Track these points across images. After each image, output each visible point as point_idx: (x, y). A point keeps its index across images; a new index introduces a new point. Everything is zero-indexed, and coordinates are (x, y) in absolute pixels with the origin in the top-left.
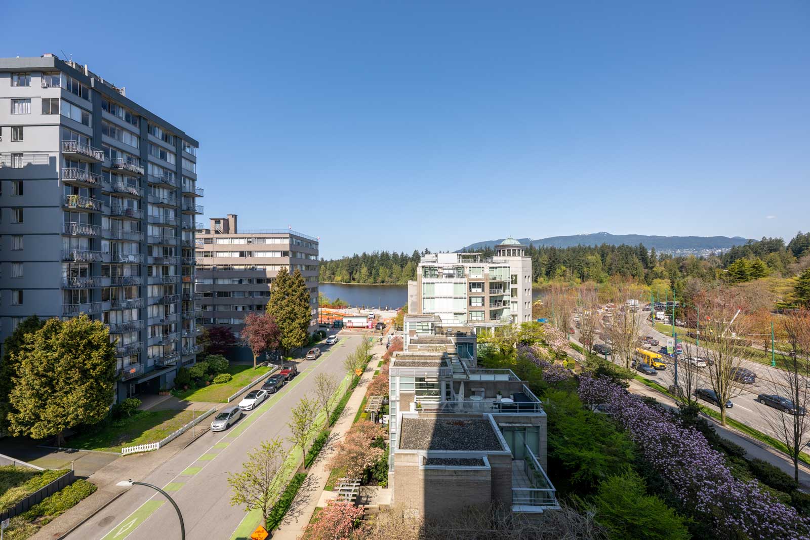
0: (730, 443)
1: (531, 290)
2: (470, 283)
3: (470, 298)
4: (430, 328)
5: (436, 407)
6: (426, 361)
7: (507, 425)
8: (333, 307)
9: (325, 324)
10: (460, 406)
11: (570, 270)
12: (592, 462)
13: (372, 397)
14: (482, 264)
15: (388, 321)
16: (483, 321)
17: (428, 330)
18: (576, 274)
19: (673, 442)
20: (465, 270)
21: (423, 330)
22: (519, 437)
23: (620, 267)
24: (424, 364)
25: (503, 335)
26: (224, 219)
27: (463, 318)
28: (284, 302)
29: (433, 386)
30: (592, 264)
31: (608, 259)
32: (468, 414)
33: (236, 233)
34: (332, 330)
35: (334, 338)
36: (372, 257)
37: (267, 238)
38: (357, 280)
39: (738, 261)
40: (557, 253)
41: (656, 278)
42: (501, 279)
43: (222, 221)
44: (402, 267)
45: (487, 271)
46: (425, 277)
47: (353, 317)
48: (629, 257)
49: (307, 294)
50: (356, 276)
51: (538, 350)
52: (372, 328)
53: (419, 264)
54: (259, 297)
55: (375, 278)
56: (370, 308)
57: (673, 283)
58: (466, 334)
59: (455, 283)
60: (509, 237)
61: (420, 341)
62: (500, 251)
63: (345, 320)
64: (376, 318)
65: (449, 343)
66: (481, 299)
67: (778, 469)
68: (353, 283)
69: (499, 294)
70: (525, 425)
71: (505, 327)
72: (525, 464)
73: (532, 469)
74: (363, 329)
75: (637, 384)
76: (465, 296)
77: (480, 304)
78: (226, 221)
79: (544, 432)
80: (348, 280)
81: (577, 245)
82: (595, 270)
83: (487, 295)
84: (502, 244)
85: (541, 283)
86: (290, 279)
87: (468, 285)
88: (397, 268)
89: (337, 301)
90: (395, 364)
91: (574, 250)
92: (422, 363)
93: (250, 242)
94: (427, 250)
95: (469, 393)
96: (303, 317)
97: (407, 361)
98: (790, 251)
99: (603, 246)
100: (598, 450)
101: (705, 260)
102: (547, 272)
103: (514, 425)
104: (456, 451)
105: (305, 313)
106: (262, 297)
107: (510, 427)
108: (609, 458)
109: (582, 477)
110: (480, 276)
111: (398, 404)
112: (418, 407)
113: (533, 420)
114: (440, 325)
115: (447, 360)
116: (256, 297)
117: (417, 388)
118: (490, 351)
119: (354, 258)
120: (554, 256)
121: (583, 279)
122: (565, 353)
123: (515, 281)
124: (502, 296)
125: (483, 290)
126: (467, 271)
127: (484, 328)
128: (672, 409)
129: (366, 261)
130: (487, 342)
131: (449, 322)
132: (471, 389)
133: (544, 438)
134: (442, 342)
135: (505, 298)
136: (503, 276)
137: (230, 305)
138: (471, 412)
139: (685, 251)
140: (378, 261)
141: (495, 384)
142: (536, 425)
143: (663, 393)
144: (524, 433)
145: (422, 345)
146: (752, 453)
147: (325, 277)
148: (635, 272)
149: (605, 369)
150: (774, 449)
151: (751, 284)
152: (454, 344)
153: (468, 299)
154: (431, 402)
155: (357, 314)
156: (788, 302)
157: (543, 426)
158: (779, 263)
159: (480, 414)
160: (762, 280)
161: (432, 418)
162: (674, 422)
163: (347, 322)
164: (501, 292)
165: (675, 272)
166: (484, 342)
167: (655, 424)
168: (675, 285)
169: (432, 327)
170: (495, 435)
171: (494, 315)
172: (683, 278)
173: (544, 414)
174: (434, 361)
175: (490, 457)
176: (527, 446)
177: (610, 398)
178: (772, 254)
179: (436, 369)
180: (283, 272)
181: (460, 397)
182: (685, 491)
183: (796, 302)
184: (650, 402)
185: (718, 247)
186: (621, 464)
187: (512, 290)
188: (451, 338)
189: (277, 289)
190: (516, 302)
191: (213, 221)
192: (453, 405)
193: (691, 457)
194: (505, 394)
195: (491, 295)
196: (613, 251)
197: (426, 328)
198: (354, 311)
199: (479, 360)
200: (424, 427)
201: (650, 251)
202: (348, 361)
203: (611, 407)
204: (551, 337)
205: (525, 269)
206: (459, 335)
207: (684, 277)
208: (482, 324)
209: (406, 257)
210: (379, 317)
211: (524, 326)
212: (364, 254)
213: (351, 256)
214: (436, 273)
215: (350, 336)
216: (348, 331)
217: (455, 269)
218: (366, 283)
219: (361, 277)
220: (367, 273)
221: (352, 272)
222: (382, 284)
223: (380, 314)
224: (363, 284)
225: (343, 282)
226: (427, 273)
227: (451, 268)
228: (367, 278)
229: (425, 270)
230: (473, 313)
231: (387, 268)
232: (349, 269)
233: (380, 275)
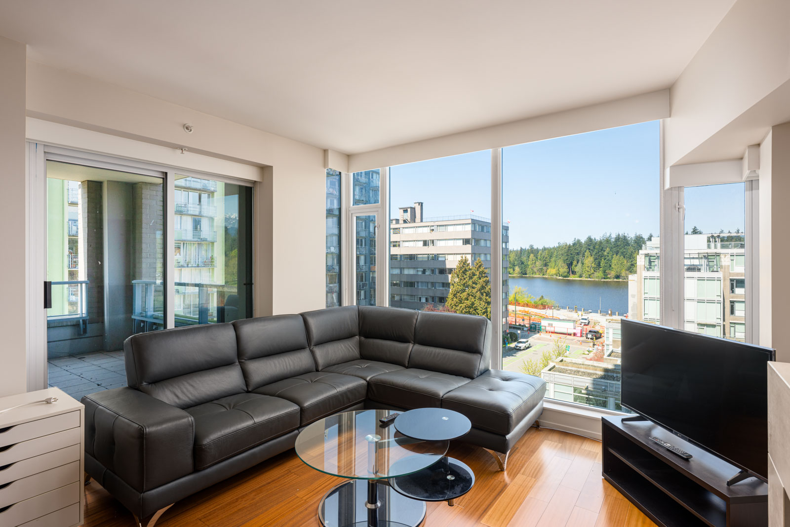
2: (732, 280)
3: (732, 302)
8: (536, 307)
9: (520, 325)
20: (723, 260)
26: (411, 208)
28: (464, 295)
33: (422, 221)
34: (525, 333)
35: (525, 342)
36: (601, 242)
37: (448, 225)
38: (578, 274)
43: (409, 210)
46: (649, 269)
47: (559, 320)
49: (489, 287)
50: (578, 269)
52: (581, 336)
53: (641, 252)
54: (441, 288)
55: (604, 272)
56: (586, 311)
59: (701, 279)
63: (544, 323)
64: (591, 324)
68: (572, 277)
74: (568, 337)
76: (719, 298)
78: (413, 210)
80: (566, 274)
86: (470, 269)
87: (728, 284)
89: (541, 300)
93: (433, 230)
96: (484, 313)
105: (486, 308)
106: (444, 289)
116: (437, 288)
119: (574, 244)
126: (725, 261)
129: (591, 248)
137: (415, 296)
140: (611, 248)
147: (535, 270)
153: (726, 304)
155: (563, 317)
163: (547, 325)
180: (464, 262)
189: (457, 280)
191: (402, 211)
198: (563, 313)
210: (596, 323)
212: (590, 239)
213: (570, 242)
215: (548, 343)
216: (547, 336)
217: (702, 258)
218: (590, 278)
219: (584, 270)
220: (593, 264)
221: (571, 264)
222: (615, 280)
223: (598, 320)
224: (586, 279)
225: (559, 276)
226: (653, 264)
227: (694, 257)
228: (592, 271)
229: (650, 259)
230: (737, 326)
231: (624, 257)
232: (567, 259)
233: (613, 267)
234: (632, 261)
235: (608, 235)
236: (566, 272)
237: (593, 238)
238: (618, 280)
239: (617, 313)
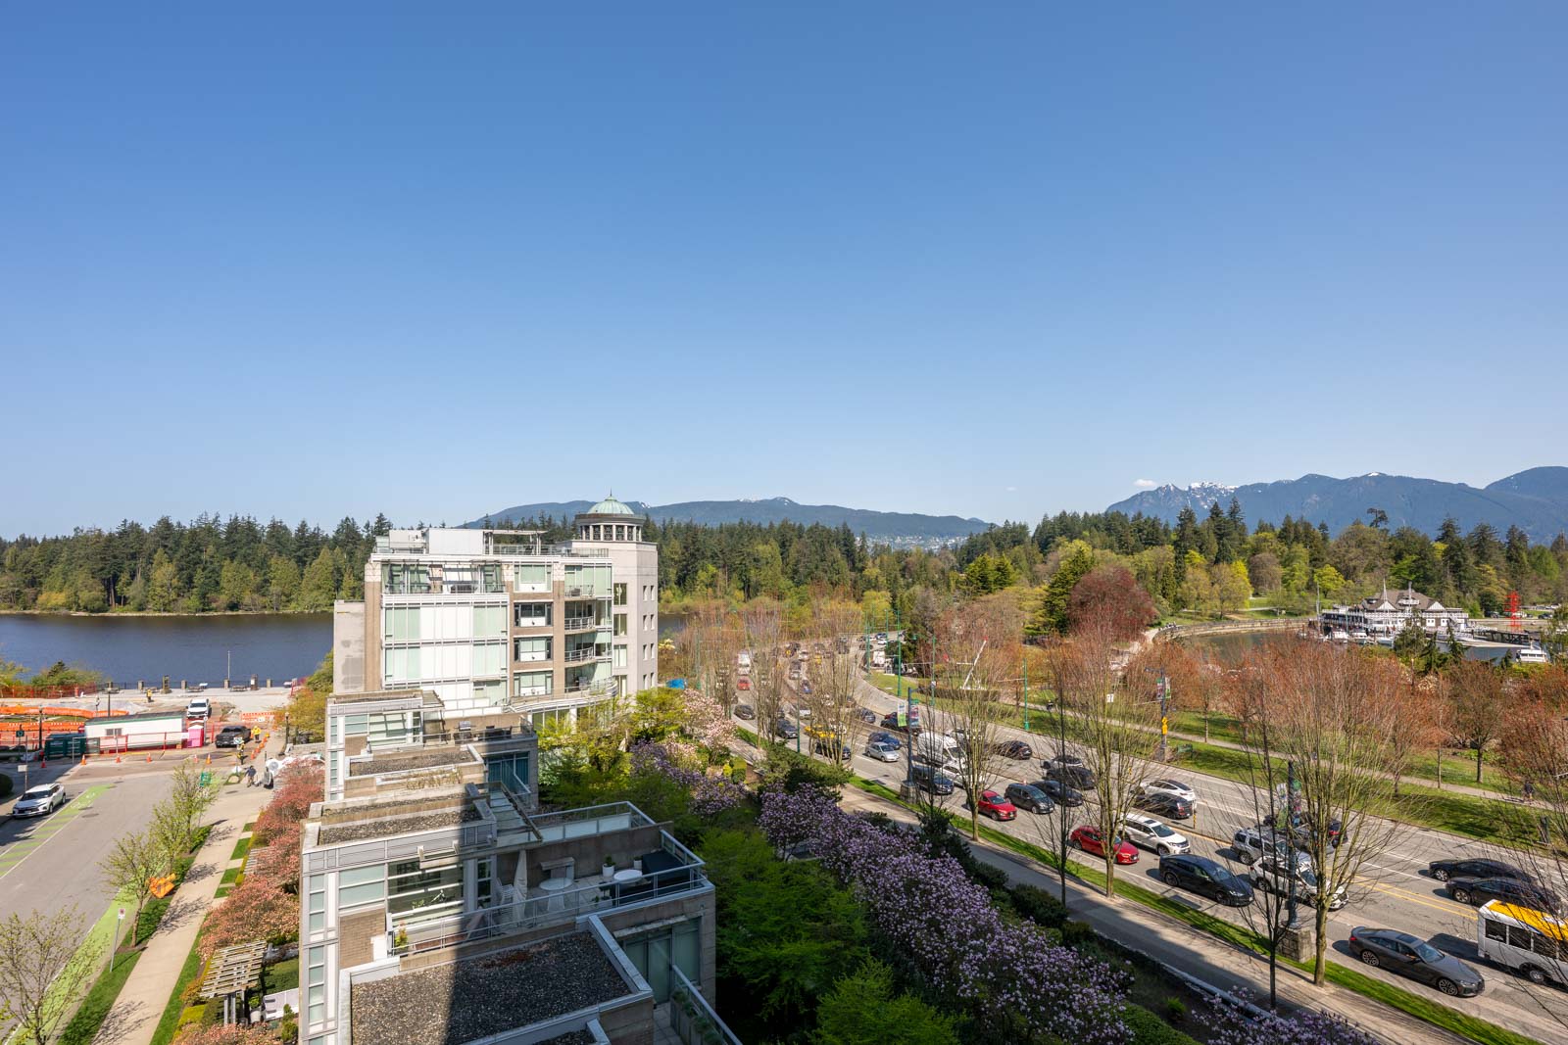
0: (989, 868)
1: (655, 618)
2: (516, 605)
3: (517, 640)
4: (409, 725)
5: (452, 930)
6: (416, 814)
7: (634, 931)
8: (40, 693)
10: (518, 915)
11: (724, 573)
12: (800, 965)
13: (226, 951)
14: (546, 559)
15: (262, 719)
16: (550, 695)
17: (405, 731)
18: (736, 583)
19: (921, 886)
20: (505, 572)
21: (389, 733)
22: (658, 949)
23: (813, 567)
24: (413, 824)
25: (596, 724)
27: (498, 693)
29: (437, 878)
30: (764, 561)
31: (793, 551)
32: (539, 927)
34: (37, 766)
35: (49, 793)
36: (194, 533)
38: (133, 604)
39: (980, 559)
40: (701, 537)
41: (869, 589)
42: (591, 592)
44: (301, 562)
45: (559, 574)
46: (392, 590)
47: (127, 717)
48: (827, 548)
50: (134, 591)
51: (677, 748)
52: (203, 744)
53: (374, 557)
55: (204, 596)
56: (192, 685)
57: (894, 597)
58: (509, 732)
59: (478, 606)
60: (608, 497)
61: (379, 766)
62: (587, 528)
63: (93, 731)
64: (217, 714)
65: (467, 760)
66: (543, 642)
67: (1045, 893)
68: (116, 612)
69: (588, 629)
70: (671, 922)
71: (601, 706)
72: (674, 1009)
73: (689, 1015)
74: (168, 753)
75: (854, 792)
76: (504, 636)
77: (542, 656)
79: (709, 928)
80: (97, 604)
81: (736, 521)
82: (770, 573)
83: (559, 631)
84: (592, 511)
85: (668, 602)
87: (510, 610)
88: (282, 568)
89: (54, 672)
90: (323, 838)
91: (731, 532)
92: (406, 821)
94: (381, 518)
95: (539, 877)
97: (359, 823)
98: (1036, 545)
99: (784, 525)
100: (808, 935)
101: (935, 556)
102: (679, 577)
103: (648, 927)
104: (522, 1030)
107: (639, 934)
108: (829, 945)
109: (782, 1000)
110: (541, 588)
111: (332, 951)
112: (399, 946)
113: (687, 905)
114: (438, 716)
115: (477, 804)
117: (390, 894)
118: (569, 767)
119: (123, 534)
120: (694, 543)
121: (748, 591)
122: (726, 749)
123: (622, 599)
124: (594, 634)
125: (549, 622)
126: (508, 575)
127: (551, 713)
128: (910, 827)
129: (170, 543)
130: (560, 746)
131: (462, 705)
132: (542, 864)
133: (709, 942)
134: (447, 759)
135: (601, 639)
136: (595, 586)
138: (546, 921)
139: (908, 539)
140: (218, 546)
141: (599, 840)
142: (695, 915)
143: (891, 800)
144: (669, 941)
145: (389, 775)
146: (1015, 877)
148: (835, 578)
149: (801, 771)
150: (1036, 863)
151: (995, 598)
152: (480, 761)
153: (510, 646)
154: (439, 920)
155: (140, 709)
156: (1037, 625)
157: (708, 913)
158: (1024, 564)
159: (569, 920)
160: (1009, 589)
161: (443, 960)
162: (919, 850)
163: (102, 734)
164: (591, 626)
165: (896, 577)
166: (552, 748)
167: (896, 861)
168: (898, 601)
169: (416, 722)
170: (610, 963)
171: (576, 679)
172: (908, 589)
173: (709, 886)
174: (439, 811)
175: (604, 1018)
176: (675, 967)
177: (817, 826)
178: (1016, 548)
179: (452, 829)
181: (518, 892)
182: (941, 969)
183: (1045, 625)
184: (879, 820)
185: (952, 535)
186: (847, 952)
187: (616, 616)
188: (471, 746)
190: (624, 646)
192: (497, 915)
193: (948, 907)
194: (622, 859)
195: (571, 632)
196: (800, 537)
197: (399, 726)
198: (132, 700)
199: (544, 792)
200: (420, 992)
201: (858, 539)
202: (121, 858)
203: (820, 844)
204: (698, 719)
205: (644, 571)
206: (494, 735)
207: (908, 586)
208: (547, 704)
209: (315, 535)
210: (226, 709)
211: (642, 699)
212: (165, 524)
213: (110, 526)
214: (424, 578)
215: (116, 778)
216: (109, 762)
217: (475, 570)
218: (169, 611)
219: (151, 593)
220: (175, 581)
221: (115, 579)
222: (229, 613)
223: (232, 703)
224: (157, 614)
225: (77, 610)
226: (396, 580)
227: (465, 567)
228: (173, 596)
229: (391, 571)
230: (523, 677)
231: (249, 565)
232: (102, 569)
233: (225, 585)
234: (265, 574)
235: (211, 518)
236: (97, 600)
237: (174, 522)
238: (235, 613)
239: (269, 682)
